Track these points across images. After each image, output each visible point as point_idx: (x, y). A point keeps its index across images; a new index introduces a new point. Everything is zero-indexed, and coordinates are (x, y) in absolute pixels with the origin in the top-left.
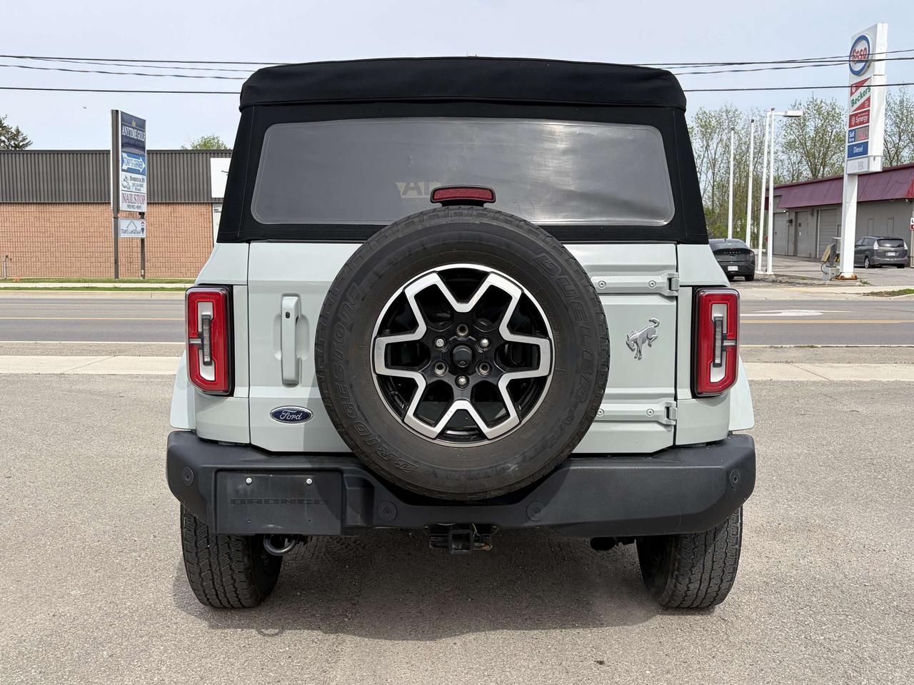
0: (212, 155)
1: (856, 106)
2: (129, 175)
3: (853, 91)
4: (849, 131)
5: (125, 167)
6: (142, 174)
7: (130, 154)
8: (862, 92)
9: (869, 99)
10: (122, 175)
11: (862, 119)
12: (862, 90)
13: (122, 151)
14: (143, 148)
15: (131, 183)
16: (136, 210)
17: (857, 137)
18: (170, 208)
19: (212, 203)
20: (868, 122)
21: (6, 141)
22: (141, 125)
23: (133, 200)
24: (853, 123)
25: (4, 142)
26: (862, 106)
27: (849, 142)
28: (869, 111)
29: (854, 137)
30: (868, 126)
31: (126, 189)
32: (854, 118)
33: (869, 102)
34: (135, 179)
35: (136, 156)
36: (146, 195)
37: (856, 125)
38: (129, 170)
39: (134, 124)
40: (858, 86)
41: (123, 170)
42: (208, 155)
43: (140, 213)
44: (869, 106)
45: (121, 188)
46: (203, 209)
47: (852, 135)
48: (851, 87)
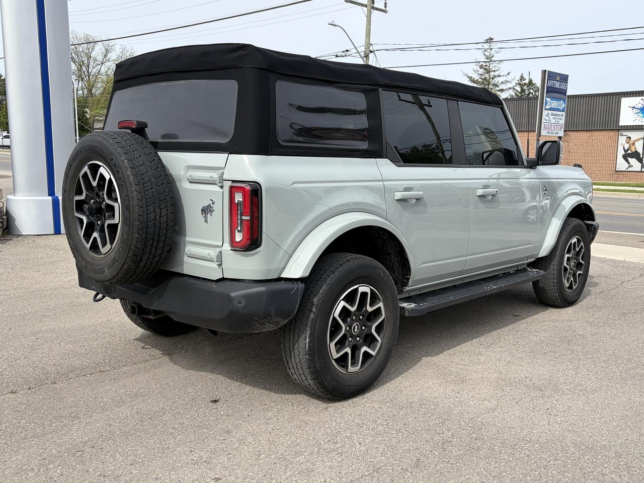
0: (623, 95)
2: (550, 112)
5: (548, 107)
6: (562, 111)
7: (552, 98)
10: (545, 113)
13: (546, 97)
14: (565, 94)
15: (552, 117)
16: (554, 135)
18: (589, 134)
19: (619, 130)
21: (534, 93)
22: (564, 78)
23: (553, 128)
25: (532, 93)
31: (547, 121)
34: (555, 115)
35: (559, 99)
36: (563, 126)
38: (551, 109)
39: (558, 78)
41: (546, 109)
42: (620, 96)
43: (559, 137)
45: (543, 120)
46: (612, 134)
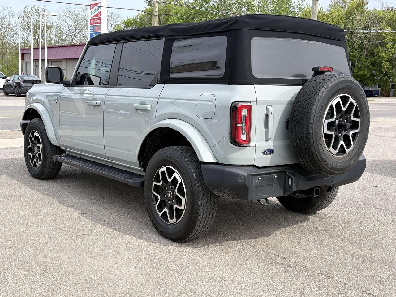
1: (93, 15)
3: (92, 8)
4: (90, 26)
8: (96, 9)
9: (100, 13)
11: (97, 21)
12: (96, 8)
17: (95, 29)
20: (100, 23)
24: (92, 23)
26: (97, 15)
27: (90, 32)
28: (100, 18)
29: (93, 29)
30: (100, 25)
32: (92, 20)
33: (100, 14)
37: (94, 24)
40: (94, 5)
44: (100, 16)
47: (92, 28)
48: (90, 6)
